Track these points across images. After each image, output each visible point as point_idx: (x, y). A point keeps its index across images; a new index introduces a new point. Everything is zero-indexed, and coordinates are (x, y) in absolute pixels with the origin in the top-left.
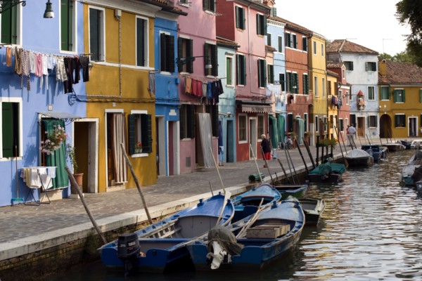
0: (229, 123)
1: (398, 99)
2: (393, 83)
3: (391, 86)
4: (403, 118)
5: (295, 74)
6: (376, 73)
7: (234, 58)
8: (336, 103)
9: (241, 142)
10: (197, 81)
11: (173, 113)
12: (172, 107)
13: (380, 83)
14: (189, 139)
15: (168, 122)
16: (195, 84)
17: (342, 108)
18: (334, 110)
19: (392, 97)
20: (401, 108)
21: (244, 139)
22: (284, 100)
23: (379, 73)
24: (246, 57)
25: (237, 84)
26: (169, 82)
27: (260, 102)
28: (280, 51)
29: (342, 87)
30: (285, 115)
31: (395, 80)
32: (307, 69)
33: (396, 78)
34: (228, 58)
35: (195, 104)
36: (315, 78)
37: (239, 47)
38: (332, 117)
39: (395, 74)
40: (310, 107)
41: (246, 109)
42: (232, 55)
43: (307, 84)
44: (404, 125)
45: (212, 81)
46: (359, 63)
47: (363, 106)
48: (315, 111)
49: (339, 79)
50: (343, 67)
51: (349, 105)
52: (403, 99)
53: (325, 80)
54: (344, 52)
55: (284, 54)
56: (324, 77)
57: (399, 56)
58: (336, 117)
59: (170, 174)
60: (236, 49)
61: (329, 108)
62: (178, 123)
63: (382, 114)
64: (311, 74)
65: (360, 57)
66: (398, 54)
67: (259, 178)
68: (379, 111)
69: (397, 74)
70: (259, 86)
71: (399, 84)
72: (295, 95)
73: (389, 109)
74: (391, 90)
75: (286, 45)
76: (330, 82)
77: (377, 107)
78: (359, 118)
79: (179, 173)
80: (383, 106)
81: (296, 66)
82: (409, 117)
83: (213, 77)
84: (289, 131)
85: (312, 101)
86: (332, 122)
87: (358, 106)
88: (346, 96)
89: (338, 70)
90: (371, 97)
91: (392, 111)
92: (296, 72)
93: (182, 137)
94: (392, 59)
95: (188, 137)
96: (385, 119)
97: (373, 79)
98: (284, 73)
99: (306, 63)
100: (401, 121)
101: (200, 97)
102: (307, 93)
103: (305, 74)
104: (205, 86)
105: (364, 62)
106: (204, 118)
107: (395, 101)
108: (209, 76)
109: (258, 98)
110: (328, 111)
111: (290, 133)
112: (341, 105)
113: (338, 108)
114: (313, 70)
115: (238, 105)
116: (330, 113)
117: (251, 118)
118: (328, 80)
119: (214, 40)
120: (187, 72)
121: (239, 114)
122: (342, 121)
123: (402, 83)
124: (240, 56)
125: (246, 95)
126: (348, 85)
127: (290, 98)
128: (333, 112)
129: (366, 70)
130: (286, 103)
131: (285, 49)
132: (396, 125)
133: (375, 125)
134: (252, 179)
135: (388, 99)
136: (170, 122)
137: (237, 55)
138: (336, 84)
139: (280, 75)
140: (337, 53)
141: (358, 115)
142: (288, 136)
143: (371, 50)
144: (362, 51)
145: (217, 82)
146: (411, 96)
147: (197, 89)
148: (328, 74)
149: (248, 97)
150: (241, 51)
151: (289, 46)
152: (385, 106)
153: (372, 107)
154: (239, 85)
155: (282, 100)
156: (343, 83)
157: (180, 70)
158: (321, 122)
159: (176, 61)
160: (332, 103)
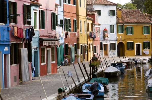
0: (36, 52)
1: (129, 32)
2: (126, 22)
3: (125, 24)
4: (132, 44)
5: (69, 20)
6: (115, 17)
7: (38, 12)
8: (92, 36)
9: (42, 64)
10: (20, 28)
11: (6, 49)
12: (6, 45)
13: (118, 23)
14: (15, 65)
15: (3, 55)
16: (19, 30)
17: (96, 39)
18: (91, 40)
19: (125, 31)
20: (131, 38)
21: (44, 62)
22: (63, 36)
23: (117, 17)
24: (45, 11)
25: (40, 28)
26: (4, 30)
27: (53, 39)
28: (61, 5)
29: (95, 26)
30: (63, 45)
31: (127, 21)
32: (75, 16)
33: (127, 19)
34: (35, 13)
35: (19, 42)
36: (80, 21)
37: (41, 5)
38: (90, 44)
39: (127, 17)
40: (78, 39)
41: (45, 43)
42: (37, 10)
43: (75, 26)
44: (133, 49)
45: (28, 28)
46: (105, 11)
47: (107, 37)
48: (80, 42)
49: (94, 21)
50: (96, 14)
51: (99, 37)
52: (132, 33)
53: (86, 22)
54: (95, 4)
55: (63, 8)
56: (85, 20)
57: (126, 5)
58: (92, 45)
59: (5, 87)
60: (39, 7)
61: (88, 39)
62: (9, 55)
63: (119, 42)
64: (78, 19)
65: (105, 7)
66: (126, 4)
67: (64, 90)
68: (117, 40)
69: (128, 17)
70: (52, 29)
71: (130, 23)
72: (69, 33)
73: (123, 39)
74: (124, 27)
75: (64, 2)
76: (88, 23)
77: (116, 37)
78: (105, 45)
79: (10, 86)
80: (119, 37)
81: (69, 14)
82: (135, 44)
83: (28, 25)
84: (66, 54)
85: (79, 35)
86: (90, 48)
87: (104, 37)
88: (98, 31)
89: (93, 16)
90: (112, 31)
91: (125, 40)
92: (69, 18)
93: (11, 64)
94: (123, 7)
95: (15, 64)
96: (121, 44)
97: (113, 20)
98: (63, 19)
99: (75, 13)
100: (131, 46)
101: (22, 38)
102: (76, 31)
103: (74, 19)
104: (25, 31)
105: (108, 10)
106: (24, 51)
107: (127, 34)
108: (26, 25)
109: (51, 37)
110: (87, 41)
111: (66, 56)
112: (95, 37)
113: (93, 39)
114: (79, 17)
115: (41, 41)
116: (89, 43)
117: (48, 49)
118: (88, 22)
119: (29, 2)
120: (14, 23)
121: (41, 47)
122: (95, 47)
123: (132, 23)
124: (42, 11)
125: (45, 35)
126: (99, 25)
127: (67, 34)
128: (90, 42)
129: (109, 15)
130: (64, 37)
131: (63, 4)
132: (128, 49)
133: (115, 49)
134: (60, 91)
135: (122, 32)
136: (4, 55)
137: (40, 11)
138: (92, 25)
139: (60, 20)
140: (91, 5)
141: (104, 43)
142: (65, 58)
143: (112, 3)
144: (106, 3)
145: (31, 28)
146: (137, 30)
147: (20, 34)
148: (87, 19)
149: (46, 36)
150: (42, 8)
151: (66, 2)
152: (121, 37)
153: (113, 38)
154: (41, 29)
155: (62, 36)
156: (96, 23)
157: (10, 22)
158: (84, 48)
159: (8, 16)
160: (90, 36)
